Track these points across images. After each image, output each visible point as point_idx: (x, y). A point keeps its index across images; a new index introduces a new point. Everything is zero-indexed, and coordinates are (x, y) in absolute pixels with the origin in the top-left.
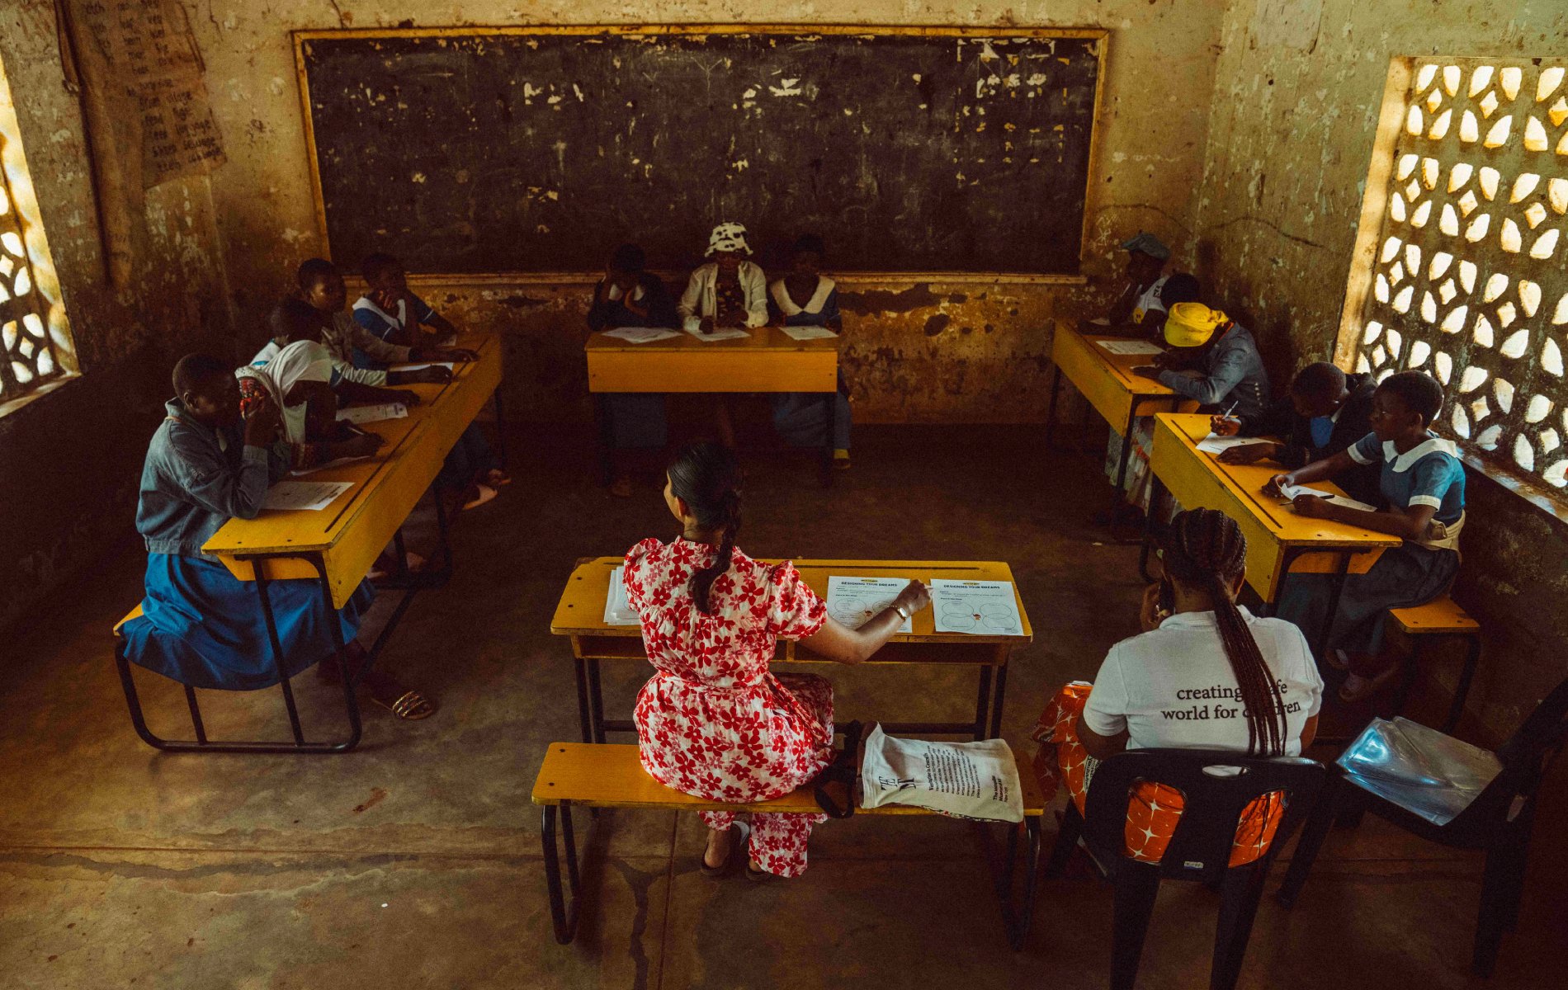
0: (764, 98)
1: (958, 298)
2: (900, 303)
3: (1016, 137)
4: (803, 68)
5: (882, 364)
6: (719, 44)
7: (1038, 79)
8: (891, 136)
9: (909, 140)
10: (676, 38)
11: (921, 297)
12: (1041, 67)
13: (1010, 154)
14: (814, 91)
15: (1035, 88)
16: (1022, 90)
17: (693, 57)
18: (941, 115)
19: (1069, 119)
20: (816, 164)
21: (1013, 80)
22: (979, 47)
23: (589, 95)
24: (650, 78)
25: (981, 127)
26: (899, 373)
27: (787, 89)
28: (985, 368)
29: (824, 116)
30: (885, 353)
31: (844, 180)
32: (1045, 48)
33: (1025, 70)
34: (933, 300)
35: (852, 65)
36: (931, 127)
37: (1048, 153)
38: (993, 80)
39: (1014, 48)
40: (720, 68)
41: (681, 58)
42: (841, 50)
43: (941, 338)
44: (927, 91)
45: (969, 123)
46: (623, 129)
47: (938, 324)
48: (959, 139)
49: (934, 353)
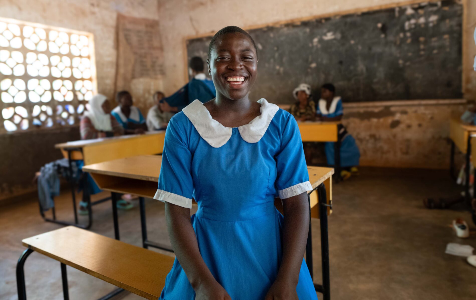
0: (321, 41)
1: (404, 113)
2: (378, 115)
3: (425, 43)
4: (335, 28)
5: (372, 141)
6: (305, 24)
7: (433, 18)
8: (370, 49)
9: (377, 49)
10: (290, 25)
11: (387, 112)
12: (435, 13)
13: (424, 50)
14: (339, 36)
15: (432, 22)
16: (427, 23)
17: (296, 30)
18: (391, 38)
19: (451, 32)
20: (341, 63)
21: (422, 20)
22: (405, 10)
23: (264, 47)
24: (282, 38)
25: (409, 41)
26: (380, 144)
27: (329, 36)
28: (419, 143)
29: (343, 44)
30: (373, 136)
31: (352, 68)
32: (435, 5)
33: (427, 15)
34: (392, 114)
35: (354, 25)
36: (387, 43)
37: (441, 48)
38: (413, 21)
39: (421, 7)
40: (305, 33)
41: (292, 31)
42: (349, 20)
43: (397, 130)
44: (384, 29)
45: (403, 40)
46: (273, 57)
47: (395, 124)
48: (399, 46)
49: (395, 136)
